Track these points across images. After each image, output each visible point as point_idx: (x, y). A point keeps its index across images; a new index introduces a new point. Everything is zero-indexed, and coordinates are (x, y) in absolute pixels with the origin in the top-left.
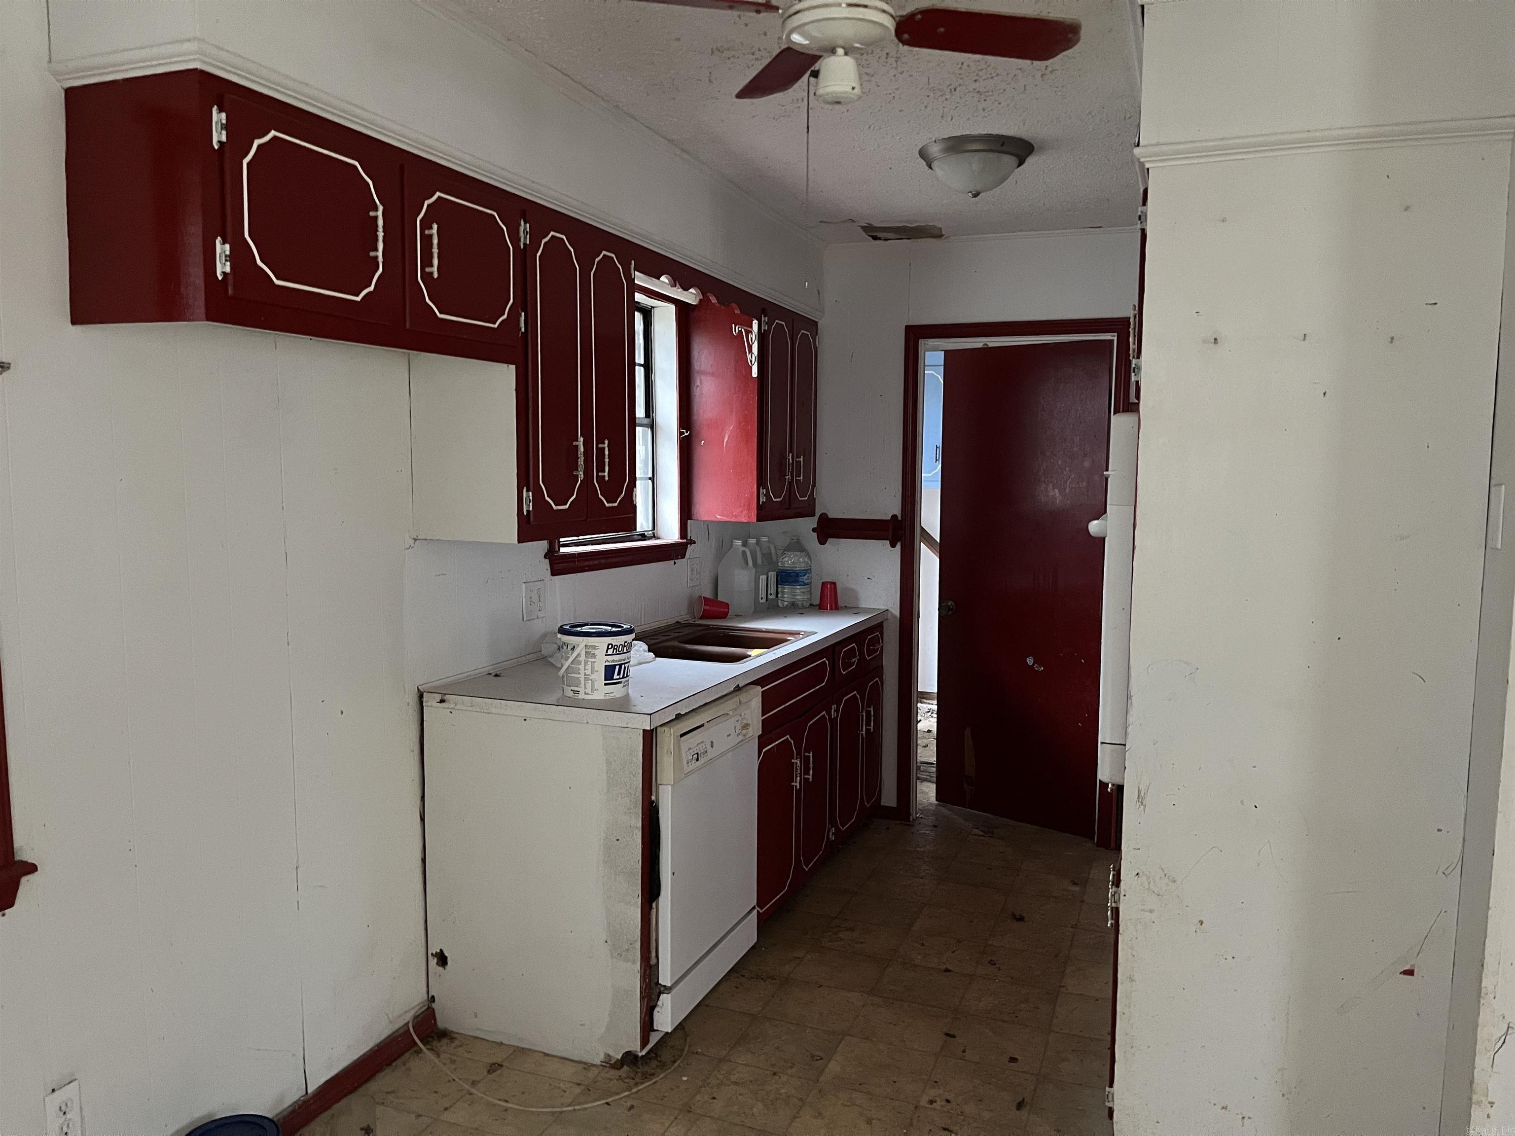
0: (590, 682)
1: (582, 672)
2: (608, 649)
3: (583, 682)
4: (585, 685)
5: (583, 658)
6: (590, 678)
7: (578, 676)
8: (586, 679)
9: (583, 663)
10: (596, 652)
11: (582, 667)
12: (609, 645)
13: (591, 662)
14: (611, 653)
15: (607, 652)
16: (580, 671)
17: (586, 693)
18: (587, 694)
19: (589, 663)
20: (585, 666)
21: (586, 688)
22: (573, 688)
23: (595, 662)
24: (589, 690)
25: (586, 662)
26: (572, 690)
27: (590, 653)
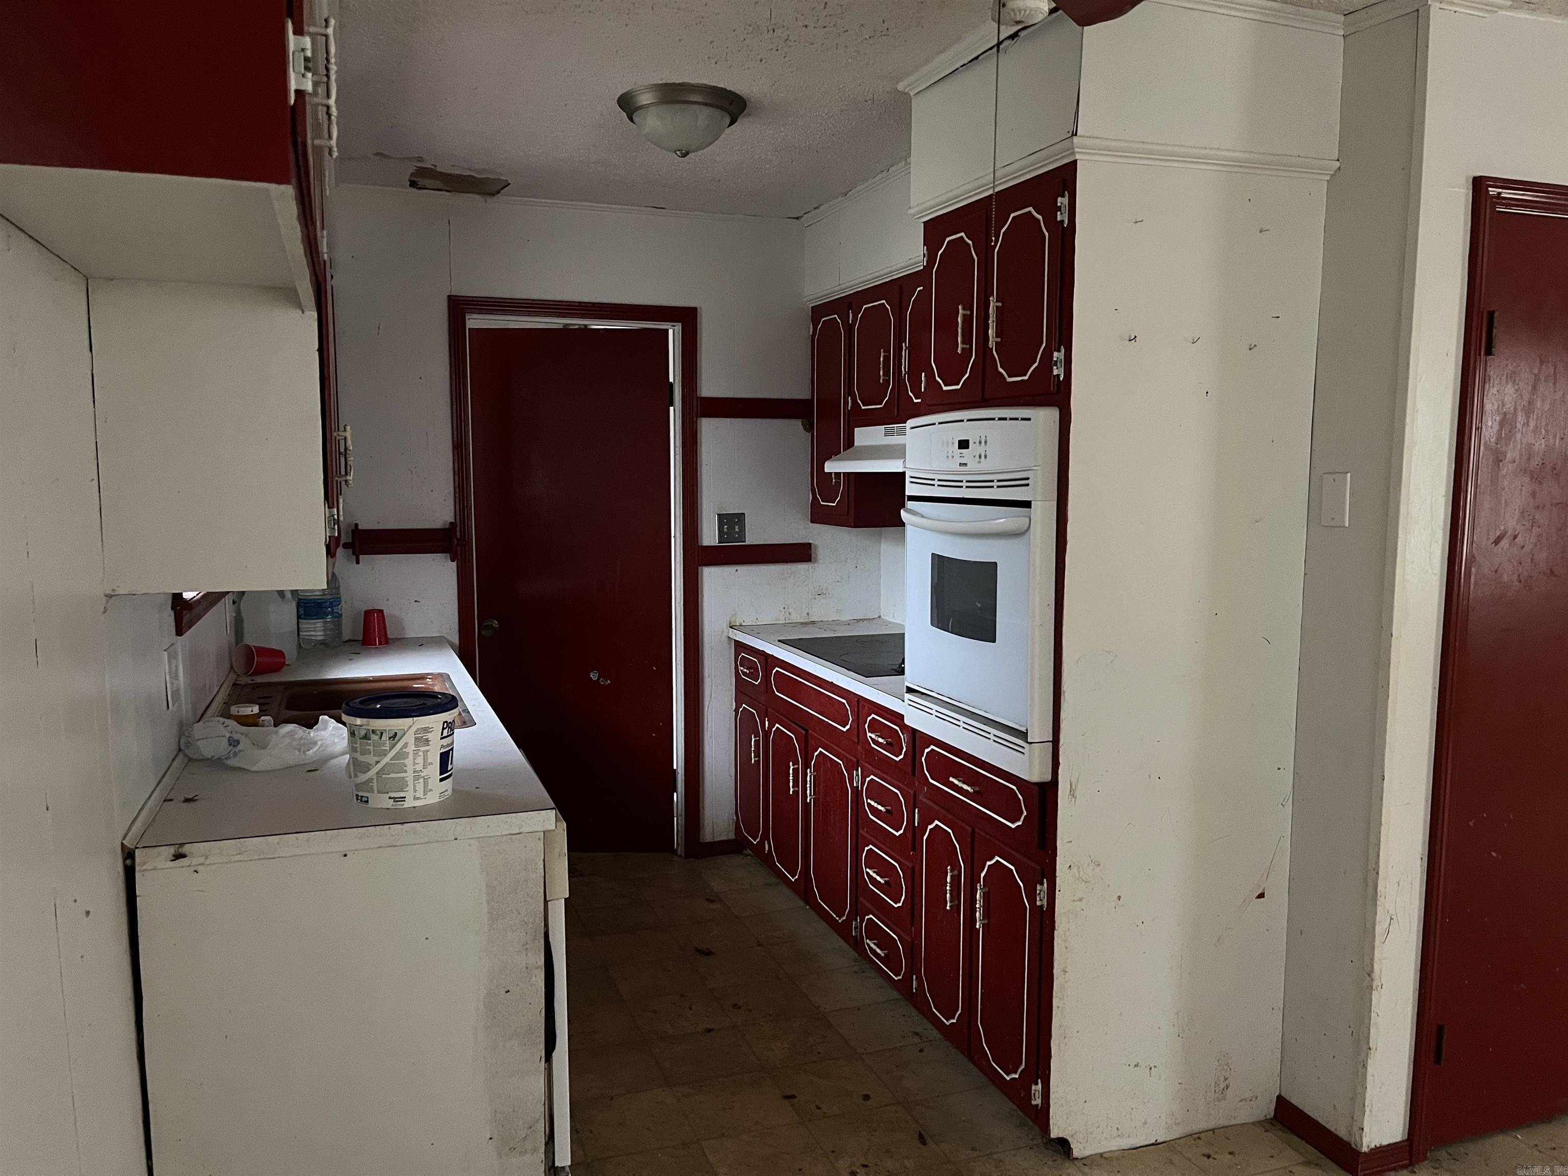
0: (421, 780)
1: (410, 769)
2: (444, 729)
3: (411, 784)
4: (415, 786)
5: (411, 748)
6: (422, 774)
7: (403, 775)
8: (416, 778)
9: (411, 756)
10: (430, 736)
11: (409, 762)
12: (444, 723)
13: (424, 752)
14: (446, 735)
15: (442, 734)
16: (407, 769)
17: (415, 798)
18: (418, 798)
19: (421, 753)
20: (414, 759)
21: (415, 791)
22: (393, 795)
23: (427, 751)
24: (420, 794)
25: (416, 753)
26: (390, 798)
27: (422, 741)
